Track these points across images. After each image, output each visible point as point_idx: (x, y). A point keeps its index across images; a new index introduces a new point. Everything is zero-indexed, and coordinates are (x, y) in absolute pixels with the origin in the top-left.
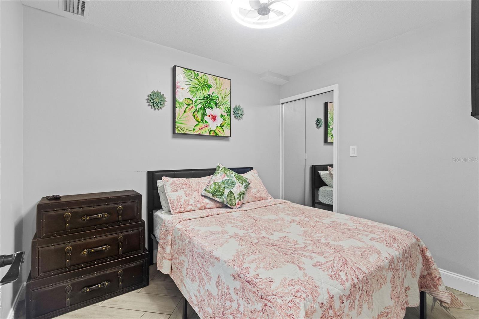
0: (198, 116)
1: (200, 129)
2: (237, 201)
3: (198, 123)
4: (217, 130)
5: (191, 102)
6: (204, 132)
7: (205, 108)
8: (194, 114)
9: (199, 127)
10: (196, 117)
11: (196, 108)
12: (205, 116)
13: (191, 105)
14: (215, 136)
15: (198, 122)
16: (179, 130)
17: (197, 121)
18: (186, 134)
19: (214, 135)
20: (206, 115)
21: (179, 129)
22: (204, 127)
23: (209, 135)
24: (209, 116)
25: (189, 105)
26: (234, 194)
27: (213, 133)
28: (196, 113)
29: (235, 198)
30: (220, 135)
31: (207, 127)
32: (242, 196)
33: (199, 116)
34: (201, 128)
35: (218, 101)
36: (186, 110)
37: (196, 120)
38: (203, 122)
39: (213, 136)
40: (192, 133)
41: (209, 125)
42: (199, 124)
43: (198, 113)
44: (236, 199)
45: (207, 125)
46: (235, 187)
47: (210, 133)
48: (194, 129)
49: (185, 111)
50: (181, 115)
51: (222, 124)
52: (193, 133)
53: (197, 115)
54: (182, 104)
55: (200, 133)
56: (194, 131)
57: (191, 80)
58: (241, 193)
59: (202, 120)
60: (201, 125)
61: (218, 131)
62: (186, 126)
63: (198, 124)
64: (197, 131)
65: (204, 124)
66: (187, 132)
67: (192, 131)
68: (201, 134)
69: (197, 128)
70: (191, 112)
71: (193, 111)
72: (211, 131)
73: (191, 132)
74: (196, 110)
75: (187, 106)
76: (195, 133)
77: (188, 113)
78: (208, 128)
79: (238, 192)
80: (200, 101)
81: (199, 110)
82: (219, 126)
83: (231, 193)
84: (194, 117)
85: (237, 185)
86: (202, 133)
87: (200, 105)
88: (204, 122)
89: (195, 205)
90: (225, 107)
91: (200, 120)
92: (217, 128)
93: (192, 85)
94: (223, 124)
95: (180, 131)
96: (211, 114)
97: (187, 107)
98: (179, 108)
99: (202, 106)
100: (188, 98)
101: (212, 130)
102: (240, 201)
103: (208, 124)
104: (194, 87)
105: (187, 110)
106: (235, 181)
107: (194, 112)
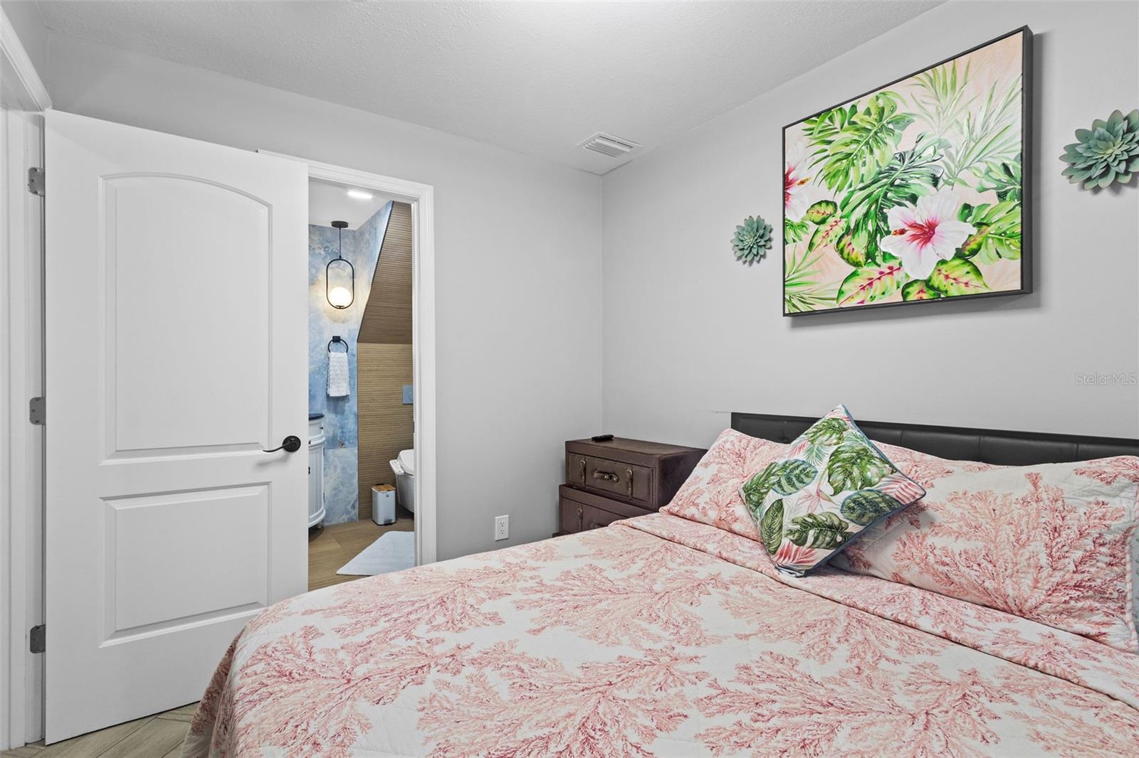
0: (853, 245)
1: (863, 288)
2: (786, 541)
3: (854, 269)
4: (942, 277)
5: (830, 209)
6: (878, 293)
7: (885, 210)
8: (841, 245)
9: (860, 281)
10: (846, 252)
11: (848, 222)
12: (881, 237)
13: (831, 220)
14: (931, 301)
15: (857, 264)
16: (794, 305)
17: (851, 264)
18: (813, 313)
19: (925, 296)
20: (888, 233)
21: (795, 301)
22: (879, 279)
23: (900, 299)
24: (902, 232)
25: (823, 222)
26: (782, 515)
27: (921, 291)
28: (846, 240)
29: (781, 528)
30: (954, 291)
31: (891, 273)
32: (812, 533)
33: (859, 244)
34: (865, 283)
35: (945, 158)
36: (814, 241)
37: (848, 261)
38: (874, 261)
39: (920, 302)
40: (835, 305)
41: (900, 264)
42: (860, 270)
43: (853, 237)
44: (784, 532)
45: (891, 268)
46: (802, 493)
47: (905, 294)
48: (841, 292)
49: (811, 245)
50: (798, 260)
51: (966, 244)
52: (837, 307)
53: (850, 244)
54: (803, 226)
55: (862, 302)
56: (841, 299)
57: (829, 142)
58: (810, 520)
59: (870, 256)
60: (870, 271)
61: (947, 277)
62: (813, 287)
63: (854, 274)
64: (852, 297)
65: (879, 266)
66: (819, 306)
67: (833, 299)
68: (866, 304)
69: (851, 287)
70: (831, 241)
71: (838, 237)
72: (908, 285)
73: (831, 304)
74: (848, 227)
75: (817, 226)
76: (843, 306)
77: (821, 247)
78: (898, 276)
79: (802, 514)
80: (862, 192)
81: (857, 225)
82: (948, 259)
83: (779, 506)
84: (842, 252)
85: (812, 488)
86: (872, 298)
87: (863, 206)
88: (879, 260)
89: (704, 508)
90: (983, 167)
91: (862, 259)
92: (941, 267)
93: (833, 155)
94: (973, 246)
95: (797, 308)
96: (910, 221)
97: (817, 231)
98: (794, 241)
99: (871, 206)
100: (820, 203)
101: (916, 281)
102: (795, 547)
103: (895, 264)
104: (839, 156)
105: (817, 240)
106: (816, 472)
107: (842, 236)
